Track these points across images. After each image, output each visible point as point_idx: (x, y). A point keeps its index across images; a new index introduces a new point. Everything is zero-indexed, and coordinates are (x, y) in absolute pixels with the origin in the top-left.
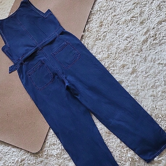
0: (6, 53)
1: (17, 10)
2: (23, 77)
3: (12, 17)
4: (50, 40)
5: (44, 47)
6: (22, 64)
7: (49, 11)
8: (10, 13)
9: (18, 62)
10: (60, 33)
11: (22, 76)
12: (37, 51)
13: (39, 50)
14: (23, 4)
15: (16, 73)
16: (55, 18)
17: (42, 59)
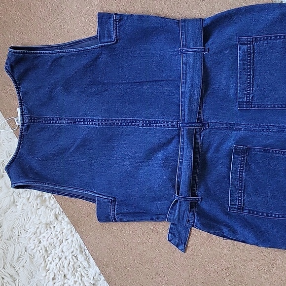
0: (121, 220)
1: (20, 99)
2: (231, 229)
3: (28, 126)
4: (198, 81)
5: (200, 113)
6: (193, 206)
7: (103, 18)
8: (11, 122)
9: (182, 210)
10: (201, 40)
11: (225, 230)
12: (196, 139)
13: (196, 132)
14: (16, 71)
15: (198, 236)
16: (141, 18)
17: (230, 144)
